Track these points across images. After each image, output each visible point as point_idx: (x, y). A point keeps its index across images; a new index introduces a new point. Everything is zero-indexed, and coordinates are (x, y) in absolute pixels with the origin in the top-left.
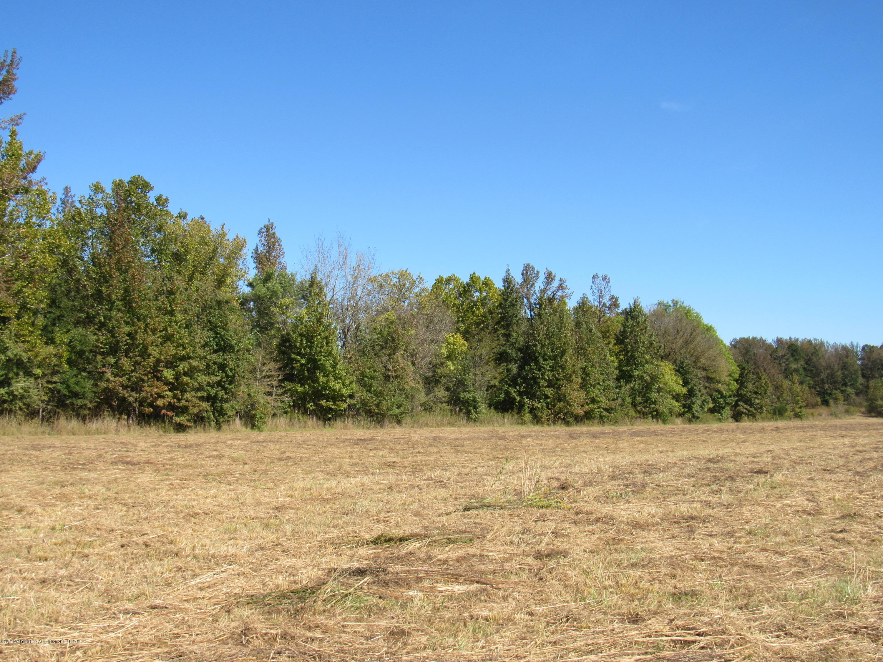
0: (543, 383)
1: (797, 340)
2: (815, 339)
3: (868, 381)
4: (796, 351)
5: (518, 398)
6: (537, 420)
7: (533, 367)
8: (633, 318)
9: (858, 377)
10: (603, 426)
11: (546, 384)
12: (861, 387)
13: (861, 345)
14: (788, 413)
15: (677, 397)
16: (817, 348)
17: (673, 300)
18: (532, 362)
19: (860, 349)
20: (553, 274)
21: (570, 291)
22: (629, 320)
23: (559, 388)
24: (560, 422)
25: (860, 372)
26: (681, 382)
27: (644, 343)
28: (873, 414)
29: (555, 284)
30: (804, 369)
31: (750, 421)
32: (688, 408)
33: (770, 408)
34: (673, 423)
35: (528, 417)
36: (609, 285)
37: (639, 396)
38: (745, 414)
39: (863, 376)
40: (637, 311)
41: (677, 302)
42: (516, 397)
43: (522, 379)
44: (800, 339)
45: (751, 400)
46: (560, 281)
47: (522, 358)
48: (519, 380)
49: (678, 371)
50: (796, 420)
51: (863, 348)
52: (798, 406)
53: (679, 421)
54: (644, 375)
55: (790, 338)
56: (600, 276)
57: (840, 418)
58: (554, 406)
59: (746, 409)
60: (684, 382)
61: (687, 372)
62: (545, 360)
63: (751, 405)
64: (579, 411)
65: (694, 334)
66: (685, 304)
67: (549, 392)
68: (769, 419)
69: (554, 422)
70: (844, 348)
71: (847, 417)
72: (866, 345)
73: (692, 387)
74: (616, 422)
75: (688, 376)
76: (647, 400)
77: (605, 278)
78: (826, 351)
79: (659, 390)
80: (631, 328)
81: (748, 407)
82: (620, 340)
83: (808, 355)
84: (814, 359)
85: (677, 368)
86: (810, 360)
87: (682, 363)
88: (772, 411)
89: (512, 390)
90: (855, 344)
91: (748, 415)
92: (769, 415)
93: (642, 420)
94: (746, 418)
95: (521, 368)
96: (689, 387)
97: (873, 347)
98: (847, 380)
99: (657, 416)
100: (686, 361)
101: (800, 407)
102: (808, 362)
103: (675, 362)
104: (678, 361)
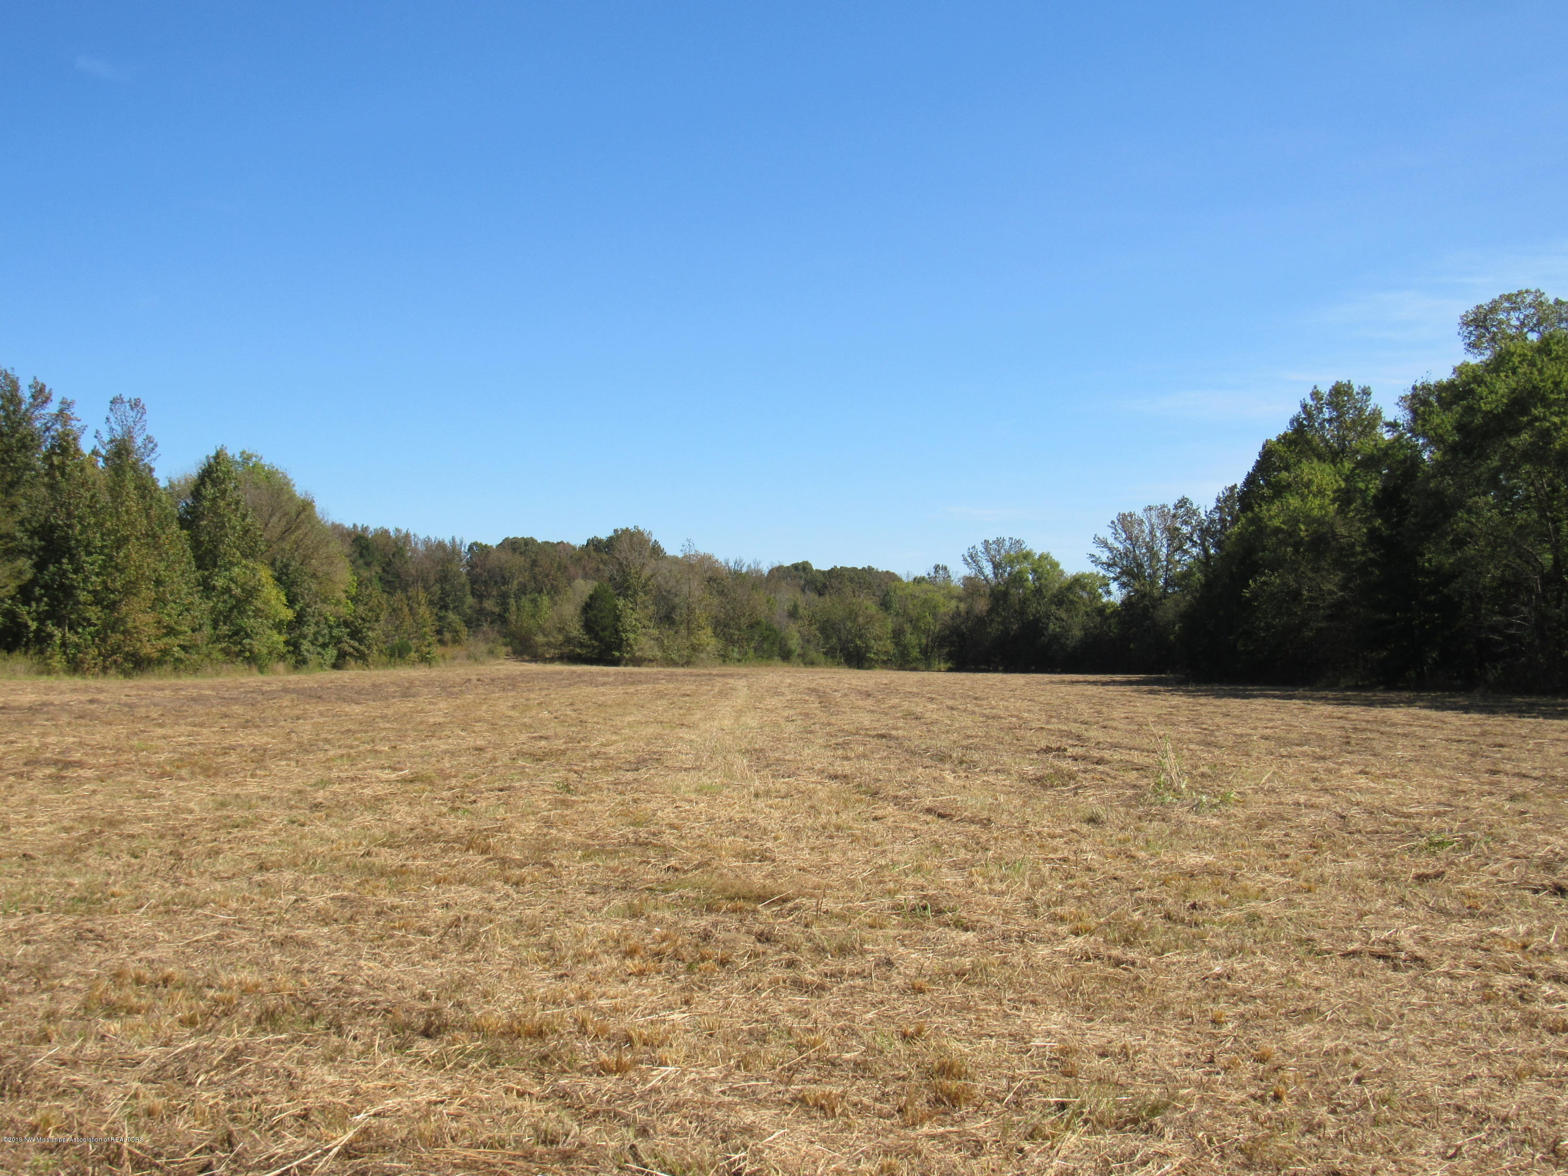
0: (83, 596)
1: (365, 529)
2: (397, 530)
3: (481, 602)
4: (366, 548)
5: (33, 625)
6: (75, 667)
7: (65, 567)
8: (214, 483)
9: (465, 596)
10: (179, 677)
11: (90, 598)
12: (469, 611)
13: (468, 543)
14: (413, 655)
15: (278, 626)
16: (400, 544)
17: (243, 453)
18: (63, 557)
19: (464, 549)
20: (47, 390)
21: (79, 424)
22: (209, 486)
23: (113, 606)
24: (112, 671)
25: (468, 588)
26: (284, 599)
27: (234, 528)
28: (527, 658)
29: (53, 408)
30: (381, 579)
31: (359, 668)
32: (294, 645)
33: (384, 647)
34: (274, 672)
35: (58, 661)
36: (144, 417)
37: (225, 624)
38: (351, 655)
39: (473, 594)
40: (222, 471)
41: (249, 458)
42: (30, 623)
43: (42, 587)
44: (372, 529)
45: (360, 632)
46: (62, 403)
47: (41, 548)
48: (37, 591)
49: (278, 579)
50: (422, 666)
51: (471, 548)
52: (426, 643)
53: (281, 667)
54: (233, 586)
55: (355, 526)
56: (126, 399)
57: (483, 664)
58: (103, 640)
59: (353, 647)
60: (288, 601)
61: (294, 583)
62: (89, 554)
63: (361, 641)
64: (148, 649)
65: (302, 516)
66: (262, 462)
67: (93, 613)
68: (385, 665)
69: (105, 670)
70: (441, 545)
71: (492, 661)
72: (475, 544)
73: (302, 609)
74: (196, 671)
75: (294, 589)
76: (238, 633)
77: (136, 405)
78: (414, 550)
79: (258, 613)
80: (210, 500)
81: (356, 644)
82: (189, 521)
83: (386, 555)
84: (396, 561)
85: (276, 574)
86: (389, 564)
87: (286, 566)
88: (388, 652)
89: (22, 610)
90: (458, 541)
91: (356, 659)
92: (384, 658)
93: (229, 666)
94: (353, 663)
95: (40, 566)
96: (297, 608)
97: (486, 546)
98: (448, 600)
99: (252, 660)
100: (293, 563)
101: (429, 645)
102: (387, 566)
103: (272, 564)
104: (278, 564)
